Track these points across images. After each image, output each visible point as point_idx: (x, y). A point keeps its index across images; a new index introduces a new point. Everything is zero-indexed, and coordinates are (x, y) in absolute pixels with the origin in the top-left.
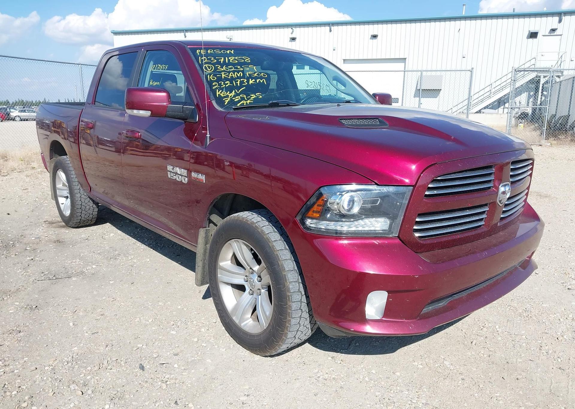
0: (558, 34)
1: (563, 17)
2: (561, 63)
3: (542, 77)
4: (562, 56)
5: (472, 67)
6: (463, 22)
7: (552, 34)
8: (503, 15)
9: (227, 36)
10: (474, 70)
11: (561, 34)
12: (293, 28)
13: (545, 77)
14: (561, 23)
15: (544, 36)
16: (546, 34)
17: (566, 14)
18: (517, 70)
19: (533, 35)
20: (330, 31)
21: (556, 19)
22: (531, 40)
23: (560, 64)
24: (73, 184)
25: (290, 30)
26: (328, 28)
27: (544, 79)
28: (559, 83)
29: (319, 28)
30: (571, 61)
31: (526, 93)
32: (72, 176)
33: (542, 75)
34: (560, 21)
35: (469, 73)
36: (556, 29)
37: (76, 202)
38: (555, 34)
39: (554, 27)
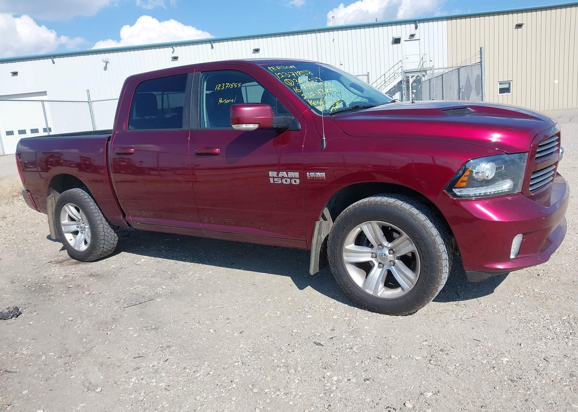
0: (416, 39)
1: (418, 24)
2: (423, 63)
3: (410, 77)
4: (423, 58)
5: (368, 72)
6: (335, 32)
7: (411, 39)
8: (370, 25)
9: (102, 60)
10: (370, 74)
11: (419, 39)
12: (174, 47)
13: (412, 77)
14: (417, 29)
15: (405, 41)
16: (407, 40)
17: (420, 22)
18: (405, 72)
19: (397, 41)
20: (212, 47)
21: (413, 26)
22: (395, 45)
23: (423, 65)
24: (94, 215)
25: (170, 49)
26: (209, 45)
27: (412, 79)
28: (428, 81)
29: (200, 46)
30: (431, 61)
31: (398, 92)
32: (91, 208)
33: (410, 75)
34: (416, 28)
35: (366, 77)
36: (415, 35)
37: (99, 233)
38: (414, 39)
39: (413, 33)
